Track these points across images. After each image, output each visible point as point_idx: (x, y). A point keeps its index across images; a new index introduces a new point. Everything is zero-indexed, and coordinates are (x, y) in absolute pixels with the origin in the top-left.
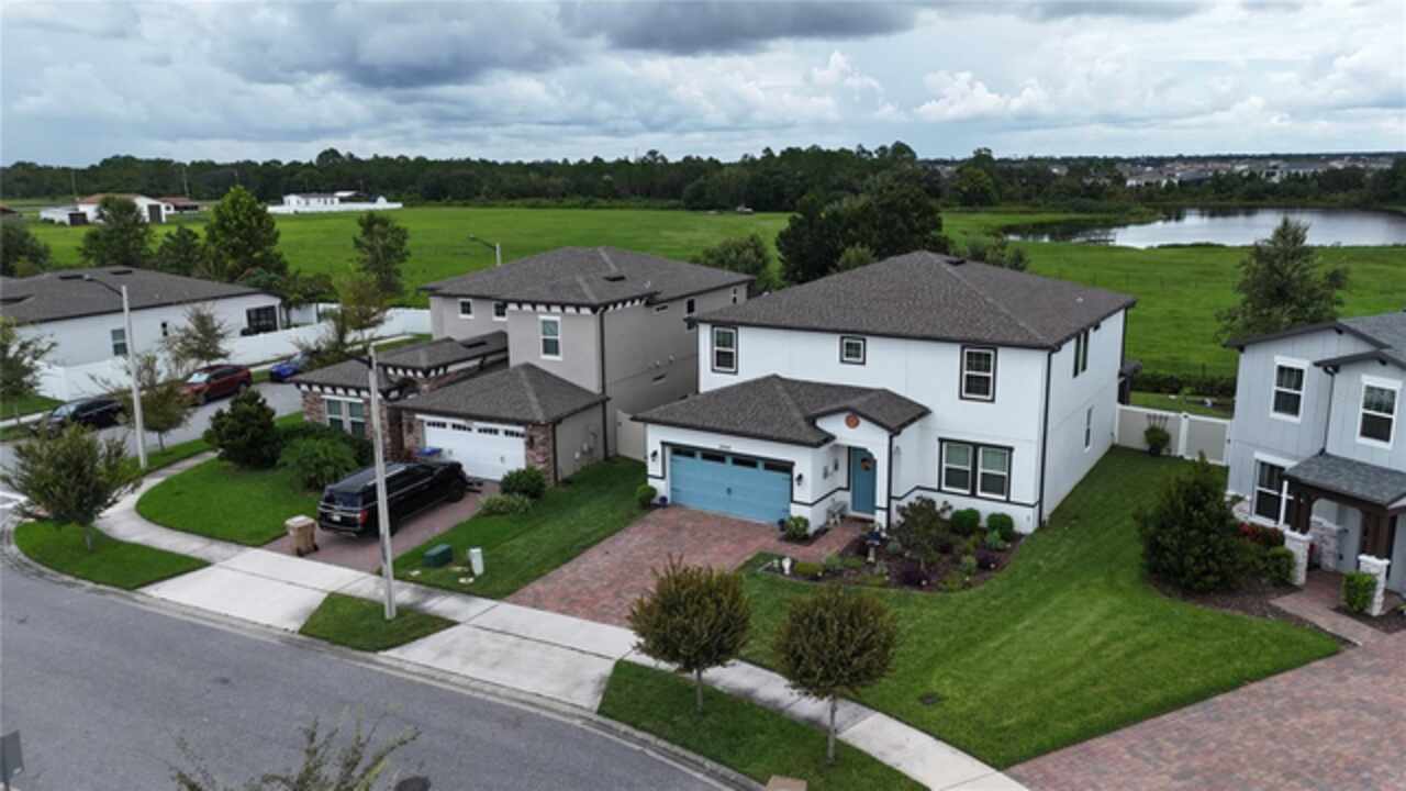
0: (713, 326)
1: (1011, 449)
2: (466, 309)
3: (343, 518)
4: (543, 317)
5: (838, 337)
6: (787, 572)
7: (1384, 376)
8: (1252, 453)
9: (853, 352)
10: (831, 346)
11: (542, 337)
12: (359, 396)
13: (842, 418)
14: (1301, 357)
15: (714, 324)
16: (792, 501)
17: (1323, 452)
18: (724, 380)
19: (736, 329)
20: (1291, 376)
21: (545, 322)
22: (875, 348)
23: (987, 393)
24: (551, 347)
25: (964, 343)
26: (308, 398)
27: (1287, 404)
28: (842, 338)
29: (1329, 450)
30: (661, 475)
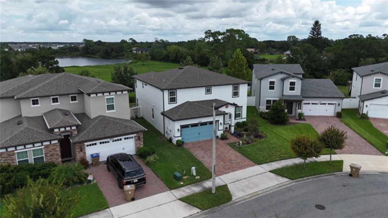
0: (169, 91)
1: (242, 107)
2: (35, 102)
4: (106, 97)
5: (205, 88)
6: (241, 145)
7: (293, 79)
8: (265, 99)
9: (208, 91)
10: (203, 90)
11: (106, 104)
12: (42, 145)
13: (224, 107)
14: (274, 79)
15: (169, 90)
16: (219, 130)
17: (283, 95)
18: (173, 106)
19: (176, 90)
20: (272, 83)
21: (107, 99)
22: (214, 89)
23: (237, 95)
24: (111, 107)
25: (233, 85)
26: (3, 156)
27: (272, 88)
28: (206, 88)
29: (284, 94)
30: (180, 135)
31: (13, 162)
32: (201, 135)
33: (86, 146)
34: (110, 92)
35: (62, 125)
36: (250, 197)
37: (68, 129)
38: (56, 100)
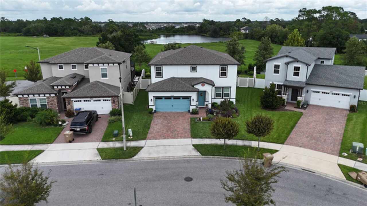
0: (155, 66)
1: (230, 87)
2: (61, 67)
3: (80, 129)
4: (101, 67)
5: (190, 66)
6: (202, 120)
7: (297, 64)
9: (194, 69)
10: (189, 68)
11: (101, 73)
12: (45, 96)
13: (201, 84)
14: (279, 62)
15: (155, 65)
16: (191, 105)
17: (286, 80)
18: (159, 79)
19: (162, 66)
20: (277, 67)
21: (102, 69)
22: (199, 68)
23: (225, 76)
24: (104, 75)
25: (220, 65)
26: (21, 100)
27: (276, 72)
28: (191, 66)
29: (287, 79)
30: (153, 105)
31: (27, 105)
32: (174, 107)
33: (74, 101)
34: (103, 64)
35: (59, 84)
36: (149, 159)
37: (63, 87)
38: (74, 67)
